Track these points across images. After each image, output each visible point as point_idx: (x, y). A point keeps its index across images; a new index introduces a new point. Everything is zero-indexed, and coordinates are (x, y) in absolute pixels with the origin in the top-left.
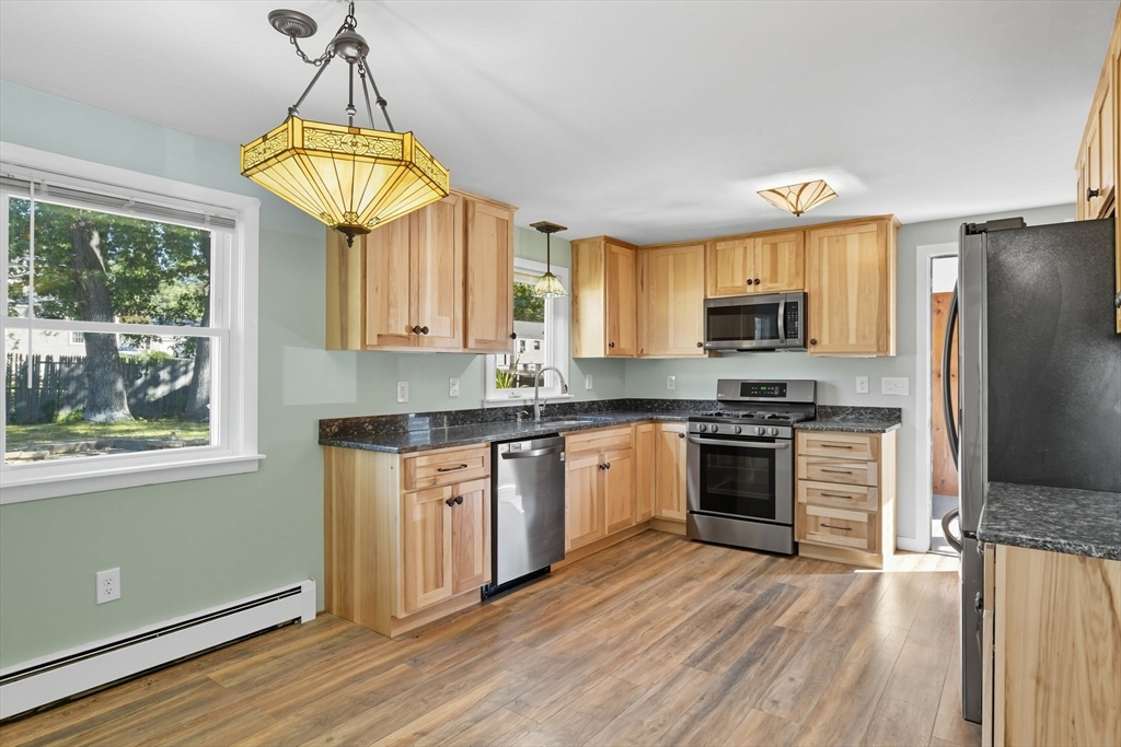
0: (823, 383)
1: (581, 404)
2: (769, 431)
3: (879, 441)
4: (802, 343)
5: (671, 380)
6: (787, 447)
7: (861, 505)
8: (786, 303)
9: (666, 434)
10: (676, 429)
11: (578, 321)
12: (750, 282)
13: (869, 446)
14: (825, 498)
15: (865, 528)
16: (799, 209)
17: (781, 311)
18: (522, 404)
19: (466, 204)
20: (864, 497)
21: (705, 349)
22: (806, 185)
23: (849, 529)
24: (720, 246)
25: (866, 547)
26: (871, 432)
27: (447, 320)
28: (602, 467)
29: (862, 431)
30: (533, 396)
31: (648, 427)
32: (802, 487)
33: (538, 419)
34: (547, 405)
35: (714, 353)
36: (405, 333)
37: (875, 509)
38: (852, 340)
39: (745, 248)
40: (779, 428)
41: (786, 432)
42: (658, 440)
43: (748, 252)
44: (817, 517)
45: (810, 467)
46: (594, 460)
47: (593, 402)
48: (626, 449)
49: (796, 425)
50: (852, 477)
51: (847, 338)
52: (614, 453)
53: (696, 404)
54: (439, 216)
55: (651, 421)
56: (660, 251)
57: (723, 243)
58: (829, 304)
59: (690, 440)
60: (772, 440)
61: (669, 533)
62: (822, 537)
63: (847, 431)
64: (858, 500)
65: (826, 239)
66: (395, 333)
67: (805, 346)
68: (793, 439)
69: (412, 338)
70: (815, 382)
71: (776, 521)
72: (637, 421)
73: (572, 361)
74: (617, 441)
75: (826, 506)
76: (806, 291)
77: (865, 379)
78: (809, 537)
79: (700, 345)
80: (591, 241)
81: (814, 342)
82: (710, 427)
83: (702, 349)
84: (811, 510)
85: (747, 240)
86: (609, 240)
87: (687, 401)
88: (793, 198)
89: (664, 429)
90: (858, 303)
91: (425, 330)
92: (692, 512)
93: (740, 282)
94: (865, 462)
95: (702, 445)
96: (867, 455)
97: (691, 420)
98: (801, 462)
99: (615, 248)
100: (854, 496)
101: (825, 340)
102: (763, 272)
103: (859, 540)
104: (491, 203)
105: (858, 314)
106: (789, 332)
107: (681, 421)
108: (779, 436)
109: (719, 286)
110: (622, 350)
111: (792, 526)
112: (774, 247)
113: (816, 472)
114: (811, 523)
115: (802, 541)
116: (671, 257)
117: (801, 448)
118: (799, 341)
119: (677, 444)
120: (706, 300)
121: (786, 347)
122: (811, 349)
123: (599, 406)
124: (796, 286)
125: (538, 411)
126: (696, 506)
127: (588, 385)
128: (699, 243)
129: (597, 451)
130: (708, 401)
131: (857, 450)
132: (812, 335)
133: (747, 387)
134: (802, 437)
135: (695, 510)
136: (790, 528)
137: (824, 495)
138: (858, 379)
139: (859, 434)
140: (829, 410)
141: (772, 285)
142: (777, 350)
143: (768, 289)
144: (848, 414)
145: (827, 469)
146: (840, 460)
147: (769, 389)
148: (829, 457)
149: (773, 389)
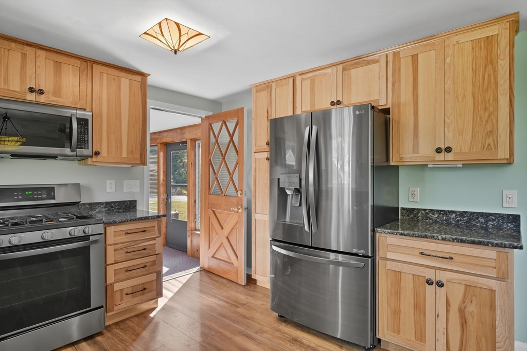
4: (91, 154)
7: (152, 269)
8: (77, 118)
14: (128, 273)
15: (155, 284)
20: (154, 263)
22: (200, 34)
23: (144, 289)
32: (111, 270)
38: (125, 154)
39: (24, 55)
41: (99, 228)
43: (28, 61)
44: (122, 290)
45: (117, 252)
50: (146, 252)
58: (107, 125)
60: (86, 238)
62: (126, 303)
64: (151, 266)
68: (105, 233)
70: (79, 185)
71: (92, 307)
75: (128, 279)
77: (113, 181)
78: (116, 308)
81: (98, 154)
84: (117, 287)
85: (26, 47)
88: (184, 39)
90: (128, 128)
93: (17, 87)
94: (155, 239)
96: (155, 234)
98: (110, 251)
100: (147, 265)
103: (150, 294)
105: (128, 136)
111: (105, 306)
112: (58, 65)
114: (118, 297)
117: (110, 239)
118: (88, 152)
124: (80, 105)
131: (149, 232)
133: (7, 193)
136: (104, 309)
137: (127, 271)
138: (108, 182)
139: (152, 220)
140: (88, 206)
141: (56, 99)
142: (59, 157)
143: (51, 101)
144: (102, 208)
145: (129, 251)
146: (139, 242)
147: (35, 193)
148: (131, 241)
149: (40, 192)
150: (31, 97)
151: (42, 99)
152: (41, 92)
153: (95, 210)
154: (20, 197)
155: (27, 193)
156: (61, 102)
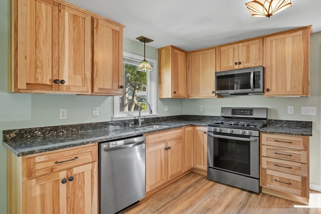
0: (270, 109)
1: (163, 118)
2: (247, 132)
3: (308, 141)
4: (262, 91)
5: (201, 107)
6: (256, 140)
7: (297, 172)
8: (254, 72)
9: (198, 131)
10: (203, 129)
11: (161, 83)
12: (236, 64)
13: (302, 143)
14: (276, 167)
15: (300, 185)
16: (270, 12)
17: (252, 76)
18: (133, 118)
19: (93, 20)
20: (299, 168)
21: (216, 94)
23: (290, 184)
24: (222, 49)
25: (300, 194)
26: (303, 135)
27: (79, 78)
28: (167, 149)
29: (298, 135)
30: (138, 115)
31: (190, 129)
32: (264, 160)
33: (140, 125)
34: (145, 119)
35: (219, 96)
36: (49, 83)
37: (306, 175)
38: (289, 89)
39: (234, 48)
40: (252, 131)
41: (256, 133)
42: (195, 134)
43: (235, 50)
44: (272, 176)
45: (268, 150)
46: (163, 146)
47: (169, 117)
48: (180, 139)
49: (261, 130)
50: (292, 158)
51: (286, 88)
52: (173, 141)
53: (212, 118)
54: (74, 23)
55: (192, 125)
56: (196, 53)
57: (224, 47)
58: (276, 72)
59: (209, 135)
60: (248, 137)
61: (200, 175)
62: (275, 186)
63: (289, 134)
64: (296, 170)
65: (274, 41)
66: (41, 83)
67: (263, 92)
68: (259, 137)
69: (54, 86)
70: (267, 109)
71: (251, 176)
72: (185, 126)
73: (159, 100)
74: (174, 136)
75: (277, 171)
76: (264, 66)
77: (293, 107)
78: (268, 185)
79: (213, 92)
80: (166, 48)
81: (268, 90)
82: (218, 129)
83: (214, 94)
84: (269, 172)
85: (235, 45)
86: (173, 47)
87: (208, 116)
89: (197, 129)
90: (292, 71)
91: (62, 82)
92: (210, 167)
93: (231, 64)
94: (300, 150)
95: (214, 138)
96: (301, 147)
97: (209, 126)
98: (264, 148)
99: (176, 51)
100: (293, 167)
101: (273, 89)
102: (242, 59)
103: (296, 190)
104: (108, 21)
105: (292, 76)
106: (256, 85)
107: (205, 126)
108: (252, 135)
109: (222, 66)
110: (180, 94)
111: (259, 179)
112: (248, 47)
113: (271, 153)
114: (269, 179)
115: (264, 186)
116: (201, 55)
117: (264, 141)
118: (261, 90)
119: (203, 136)
120: (216, 73)
121: (254, 93)
122: (267, 93)
123: (171, 118)
124: (259, 63)
125: (140, 121)
126: (211, 165)
127: (166, 109)
128: (213, 48)
129: (165, 141)
130: (217, 116)
131: (295, 144)
132: (267, 86)
133: (234, 111)
134: (264, 136)
135: (211, 166)
136: (258, 180)
137: (276, 165)
138: (289, 107)
139: (295, 136)
140: (274, 122)
141: (248, 64)
142: (249, 94)
143: (245, 66)
144: (283, 124)
145: (277, 152)
146: (285, 149)
147: (245, 111)
148: (278, 147)
149: (246, 111)
150: (237, 67)
151: (241, 66)
152: (240, 63)
153: (278, 125)
154: (239, 113)
155: (241, 111)
156: (249, 65)
